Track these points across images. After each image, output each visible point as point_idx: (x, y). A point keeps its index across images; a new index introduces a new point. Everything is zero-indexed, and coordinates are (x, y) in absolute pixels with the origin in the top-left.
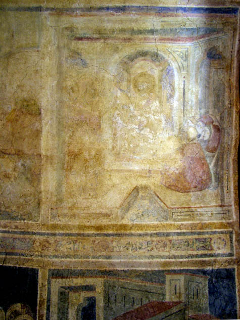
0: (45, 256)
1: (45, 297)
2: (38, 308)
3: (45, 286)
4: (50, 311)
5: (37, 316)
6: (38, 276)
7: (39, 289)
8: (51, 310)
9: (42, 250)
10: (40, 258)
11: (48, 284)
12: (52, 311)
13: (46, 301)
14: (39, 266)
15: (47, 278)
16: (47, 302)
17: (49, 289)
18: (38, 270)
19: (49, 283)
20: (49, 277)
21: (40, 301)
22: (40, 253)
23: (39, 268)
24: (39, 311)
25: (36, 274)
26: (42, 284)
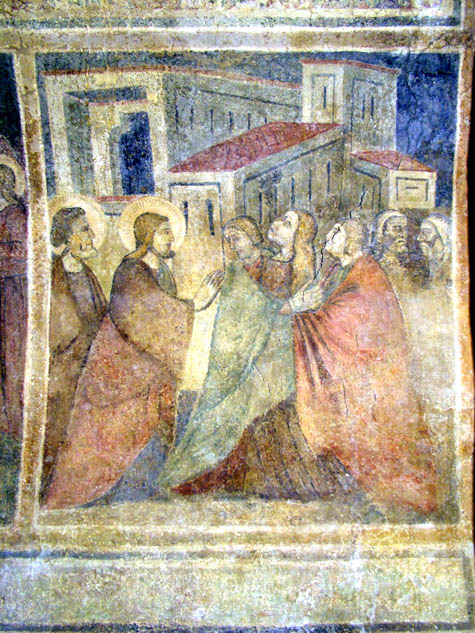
0: (23, 22)
1: (37, 116)
2: (24, 139)
3: (32, 92)
4: (51, 146)
5: (26, 157)
6: (13, 70)
7: (20, 100)
8: (53, 144)
9: (13, 8)
10: (10, 28)
11: (39, 87)
12: (56, 145)
13: (39, 124)
14: (11, 48)
15: (35, 74)
16: (43, 127)
17: (42, 98)
18: (11, 58)
19: (41, 85)
20: (38, 73)
21: (27, 125)
22: (8, 16)
23: (13, 52)
24: (29, 147)
25: (8, 65)
26: (26, 88)
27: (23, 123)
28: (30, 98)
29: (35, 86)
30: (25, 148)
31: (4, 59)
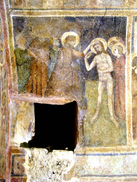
27: (127, 34)
28: (130, 28)
29: (132, 25)
30: (126, 41)
31: (125, 18)
